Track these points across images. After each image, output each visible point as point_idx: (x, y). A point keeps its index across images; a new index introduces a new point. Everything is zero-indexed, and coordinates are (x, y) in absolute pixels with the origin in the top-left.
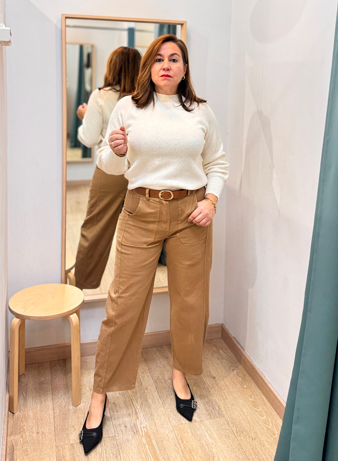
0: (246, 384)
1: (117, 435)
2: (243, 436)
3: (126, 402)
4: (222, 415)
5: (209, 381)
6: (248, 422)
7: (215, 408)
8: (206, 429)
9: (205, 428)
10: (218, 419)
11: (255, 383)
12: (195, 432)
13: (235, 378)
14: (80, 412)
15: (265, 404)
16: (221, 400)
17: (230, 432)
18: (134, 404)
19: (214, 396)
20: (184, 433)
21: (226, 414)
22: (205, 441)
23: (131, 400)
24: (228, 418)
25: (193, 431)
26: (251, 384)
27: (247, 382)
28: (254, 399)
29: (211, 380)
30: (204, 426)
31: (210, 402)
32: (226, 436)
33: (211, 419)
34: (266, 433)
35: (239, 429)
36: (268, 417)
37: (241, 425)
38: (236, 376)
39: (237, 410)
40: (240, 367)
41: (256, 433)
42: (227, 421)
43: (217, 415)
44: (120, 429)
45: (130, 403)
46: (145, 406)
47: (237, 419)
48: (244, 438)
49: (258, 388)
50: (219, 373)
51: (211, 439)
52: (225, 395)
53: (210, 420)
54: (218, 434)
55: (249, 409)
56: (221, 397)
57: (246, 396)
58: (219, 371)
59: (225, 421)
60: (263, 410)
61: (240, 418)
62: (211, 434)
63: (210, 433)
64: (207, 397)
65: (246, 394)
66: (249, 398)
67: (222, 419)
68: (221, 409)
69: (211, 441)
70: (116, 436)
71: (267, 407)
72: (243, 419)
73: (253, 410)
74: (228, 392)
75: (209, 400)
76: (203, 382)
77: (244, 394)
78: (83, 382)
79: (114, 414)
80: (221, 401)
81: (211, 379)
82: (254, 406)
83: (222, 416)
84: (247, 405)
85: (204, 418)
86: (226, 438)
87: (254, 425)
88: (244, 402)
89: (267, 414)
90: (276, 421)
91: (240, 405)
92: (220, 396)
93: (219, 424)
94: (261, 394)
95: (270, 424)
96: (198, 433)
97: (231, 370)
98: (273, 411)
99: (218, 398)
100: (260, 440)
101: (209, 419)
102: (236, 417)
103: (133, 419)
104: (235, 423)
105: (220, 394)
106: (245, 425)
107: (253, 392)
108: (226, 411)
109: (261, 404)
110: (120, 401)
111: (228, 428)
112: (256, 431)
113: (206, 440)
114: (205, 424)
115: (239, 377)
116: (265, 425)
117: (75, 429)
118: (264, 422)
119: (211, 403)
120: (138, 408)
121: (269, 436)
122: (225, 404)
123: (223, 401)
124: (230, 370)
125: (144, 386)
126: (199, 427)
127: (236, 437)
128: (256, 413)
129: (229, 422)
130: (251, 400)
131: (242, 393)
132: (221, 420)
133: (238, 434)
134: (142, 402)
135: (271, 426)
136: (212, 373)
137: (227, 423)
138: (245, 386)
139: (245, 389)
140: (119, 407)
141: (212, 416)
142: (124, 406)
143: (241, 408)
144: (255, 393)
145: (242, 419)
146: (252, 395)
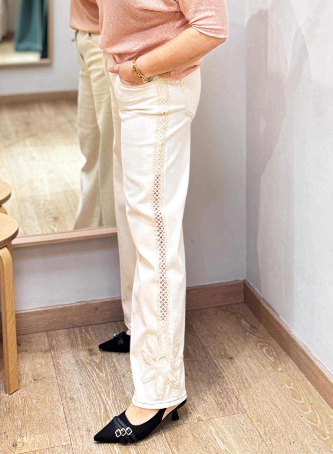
0: (282, 365)
1: (75, 443)
2: (274, 439)
3: (90, 396)
4: (243, 410)
5: (223, 363)
6: (283, 419)
7: (232, 400)
8: (216, 431)
9: (215, 428)
10: (236, 417)
11: (296, 364)
12: (198, 435)
13: (265, 358)
14: (17, 412)
15: (311, 393)
16: (240, 388)
17: (255, 434)
18: (104, 398)
19: (230, 383)
20: (181, 437)
21: (248, 408)
22: (214, 447)
23: (99, 393)
24: (252, 414)
25: (195, 434)
26: (289, 366)
27: (282, 363)
28: (293, 386)
29: (226, 362)
30: (214, 426)
31: (224, 391)
32: (248, 440)
33: (225, 416)
34: (312, 434)
35: (269, 430)
36: (315, 411)
37: (272, 423)
38: (265, 356)
39: (266, 403)
40: (273, 342)
41: (296, 434)
42: (250, 418)
43: (235, 411)
44: (78, 434)
45: (97, 397)
46: (120, 401)
47: (266, 415)
48: (276, 442)
49: (300, 371)
50: (238, 352)
51: (224, 444)
52: (247, 382)
53: (224, 418)
54: (236, 437)
55: (285, 400)
56: (242, 385)
57: (281, 382)
58: (238, 348)
59: (246, 418)
60: (307, 401)
61: (271, 413)
62: (224, 438)
63: (222, 436)
64: (219, 385)
65: (281, 380)
66: (286, 385)
67: (242, 416)
68: (241, 401)
69: (224, 448)
70: (72, 444)
71: (314, 398)
72: (275, 415)
73: (292, 402)
74: (252, 378)
75: (223, 389)
76: (214, 364)
77: (279, 380)
78: (24, 370)
79: (70, 414)
80: (242, 390)
81: (226, 360)
82: (293, 396)
83: (241, 411)
84: (281, 395)
85: (214, 415)
86: (248, 442)
87: (293, 423)
88: (278, 391)
89: (313, 407)
90: (328, 416)
91: (272, 396)
92: (240, 384)
93: (237, 423)
94: (306, 379)
95: (318, 422)
96: (204, 436)
97: (259, 347)
98: (323, 403)
99: (236, 386)
100: (302, 445)
101: (222, 415)
102: (265, 413)
103: (101, 420)
104: (262, 421)
105: (240, 380)
106: (278, 424)
107: (292, 377)
108: (248, 405)
109: (304, 394)
110: (81, 395)
111: (252, 427)
112: (295, 431)
113: (216, 446)
114: (214, 424)
115: (271, 356)
116: (310, 422)
117: (7, 436)
118: (309, 419)
119: (225, 393)
120: (110, 404)
121: (316, 438)
122: (248, 395)
123: (244, 391)
124: (256, 347)
125: (119, 373)
126: (205, 428)
127: (263, 441)
128: (297, 406)
129: (254, 420)
130: (288, 387)
131: (275, 379)
132: (240, 417)
133: (267, 437)
134: (116, 395)
135: (320, 423)
136: (227, 352)
137: (251, 421)
138: (280, 369)
139: (280, 373)
140: (78, 403)
141: (226, 412)
142: (88, 401)
143: (273, 399)
144: (295, 379)
145: (273, 416)
146: (291, 381)
